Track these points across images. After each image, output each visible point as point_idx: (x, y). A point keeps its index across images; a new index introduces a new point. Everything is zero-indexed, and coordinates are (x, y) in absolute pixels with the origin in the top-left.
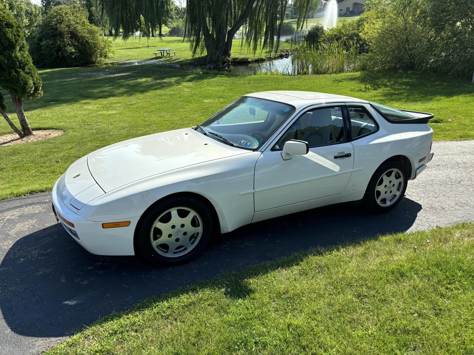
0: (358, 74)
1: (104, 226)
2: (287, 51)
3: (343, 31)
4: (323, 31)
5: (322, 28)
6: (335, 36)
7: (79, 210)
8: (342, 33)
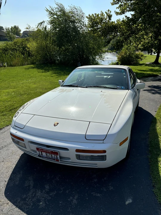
6: (4, 49)
7: (103, 140)
8: (7, 48)
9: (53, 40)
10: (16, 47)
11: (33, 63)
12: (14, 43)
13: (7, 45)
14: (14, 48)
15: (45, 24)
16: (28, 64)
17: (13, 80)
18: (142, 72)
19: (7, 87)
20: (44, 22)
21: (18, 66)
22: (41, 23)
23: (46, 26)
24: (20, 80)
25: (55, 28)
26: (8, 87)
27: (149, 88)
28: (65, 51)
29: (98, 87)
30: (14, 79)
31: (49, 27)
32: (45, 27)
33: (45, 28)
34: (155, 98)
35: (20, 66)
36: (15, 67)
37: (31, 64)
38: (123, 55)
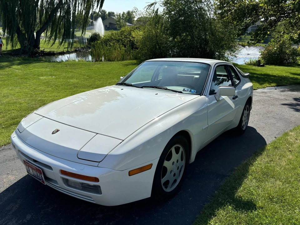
0: (135, 61)
1: (131, 173)
2: (78, 48)
3: (113, 37)
4: (99, 36)
5: (99, 35)
6: (108, 40)
7: (99, 162)
8: (112, 38)
9: (165, 27)
10: (122, 37)
11: (136, 59)
12: (121, 32)
13: (112, 34)
14: (120, 39)
15: (157, 6)
16: (130, 59)
17: (101, 78)
18: (296, 76)
19: (88, 86)
20: (156, 3)
21: (117, 61)
22: (152, 4)
23: (158, 9)
24: (110, 78)
25: (170, 12)
26: (90, 86)
27: (295, 102)
28: (180, 42)
29: (156, 88)
30: (104, 77)
31: (161, 10)
32: (155, 10)
33: (157, 12)
34: (291, 117)
35: (119, 61)
36: (113, 62)
37: (134, 60)
38: (270, 50)
